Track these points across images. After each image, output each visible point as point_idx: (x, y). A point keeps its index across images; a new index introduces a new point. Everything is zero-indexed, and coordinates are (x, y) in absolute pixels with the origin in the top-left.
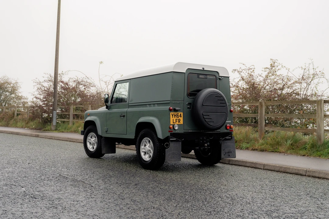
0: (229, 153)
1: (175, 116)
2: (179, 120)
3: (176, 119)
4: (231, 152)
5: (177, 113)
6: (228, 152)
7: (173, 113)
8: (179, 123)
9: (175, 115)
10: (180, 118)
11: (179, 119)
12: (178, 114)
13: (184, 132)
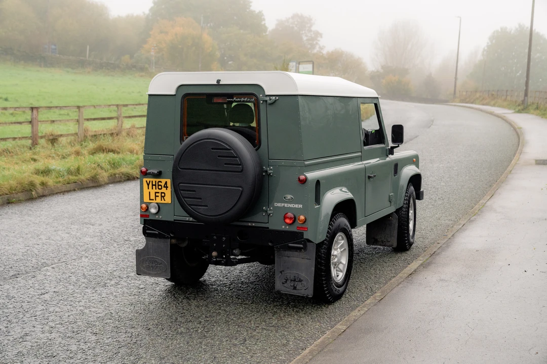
0: (295, 280)
1: (153, 185)
2: (163, 195)
3: (156, 193)
4: (300, 281)
5: (157, 180)
6: (292, 278)
7: (148, 180)
8: (163, 202)
9: (154, 183)
10: (164, 190)
11: (162, 193)
12: (161, 182)
13: (174, 220)
